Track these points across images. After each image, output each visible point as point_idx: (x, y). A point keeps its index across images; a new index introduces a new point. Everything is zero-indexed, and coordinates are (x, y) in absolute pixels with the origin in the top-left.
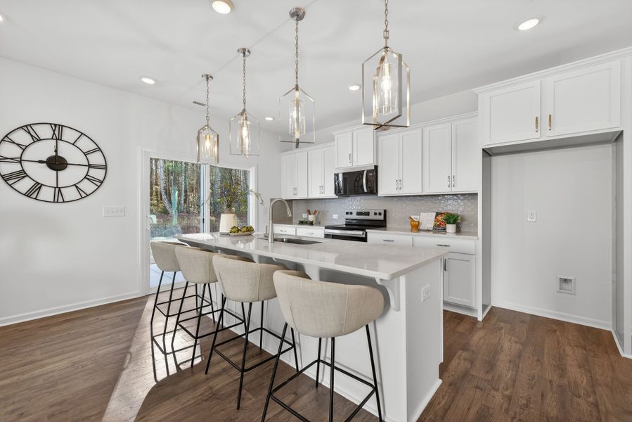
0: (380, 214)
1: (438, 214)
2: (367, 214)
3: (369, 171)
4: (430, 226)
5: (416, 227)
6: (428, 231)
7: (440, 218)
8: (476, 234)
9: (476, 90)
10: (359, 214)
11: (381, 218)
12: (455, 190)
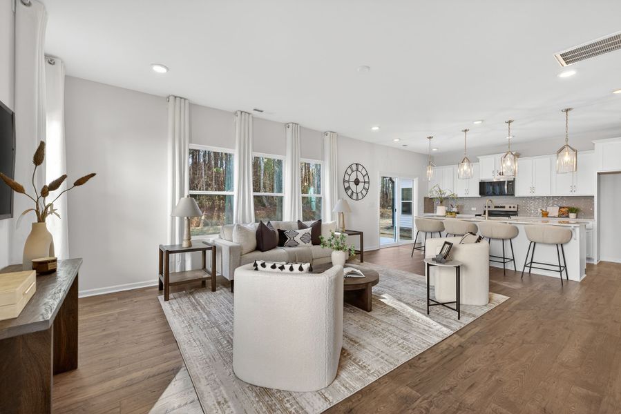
0: (514, 207)
1: (560, 208)
2: (504, 207)
3: (509, 182)
4: (556, 214)
5: (545, 214)
6: (554, 217)
7: (563, 210)
8: (593, 218)
9: (593, 142)
10: (496, 207)
11: (515, 210)
12: (575, 194)
